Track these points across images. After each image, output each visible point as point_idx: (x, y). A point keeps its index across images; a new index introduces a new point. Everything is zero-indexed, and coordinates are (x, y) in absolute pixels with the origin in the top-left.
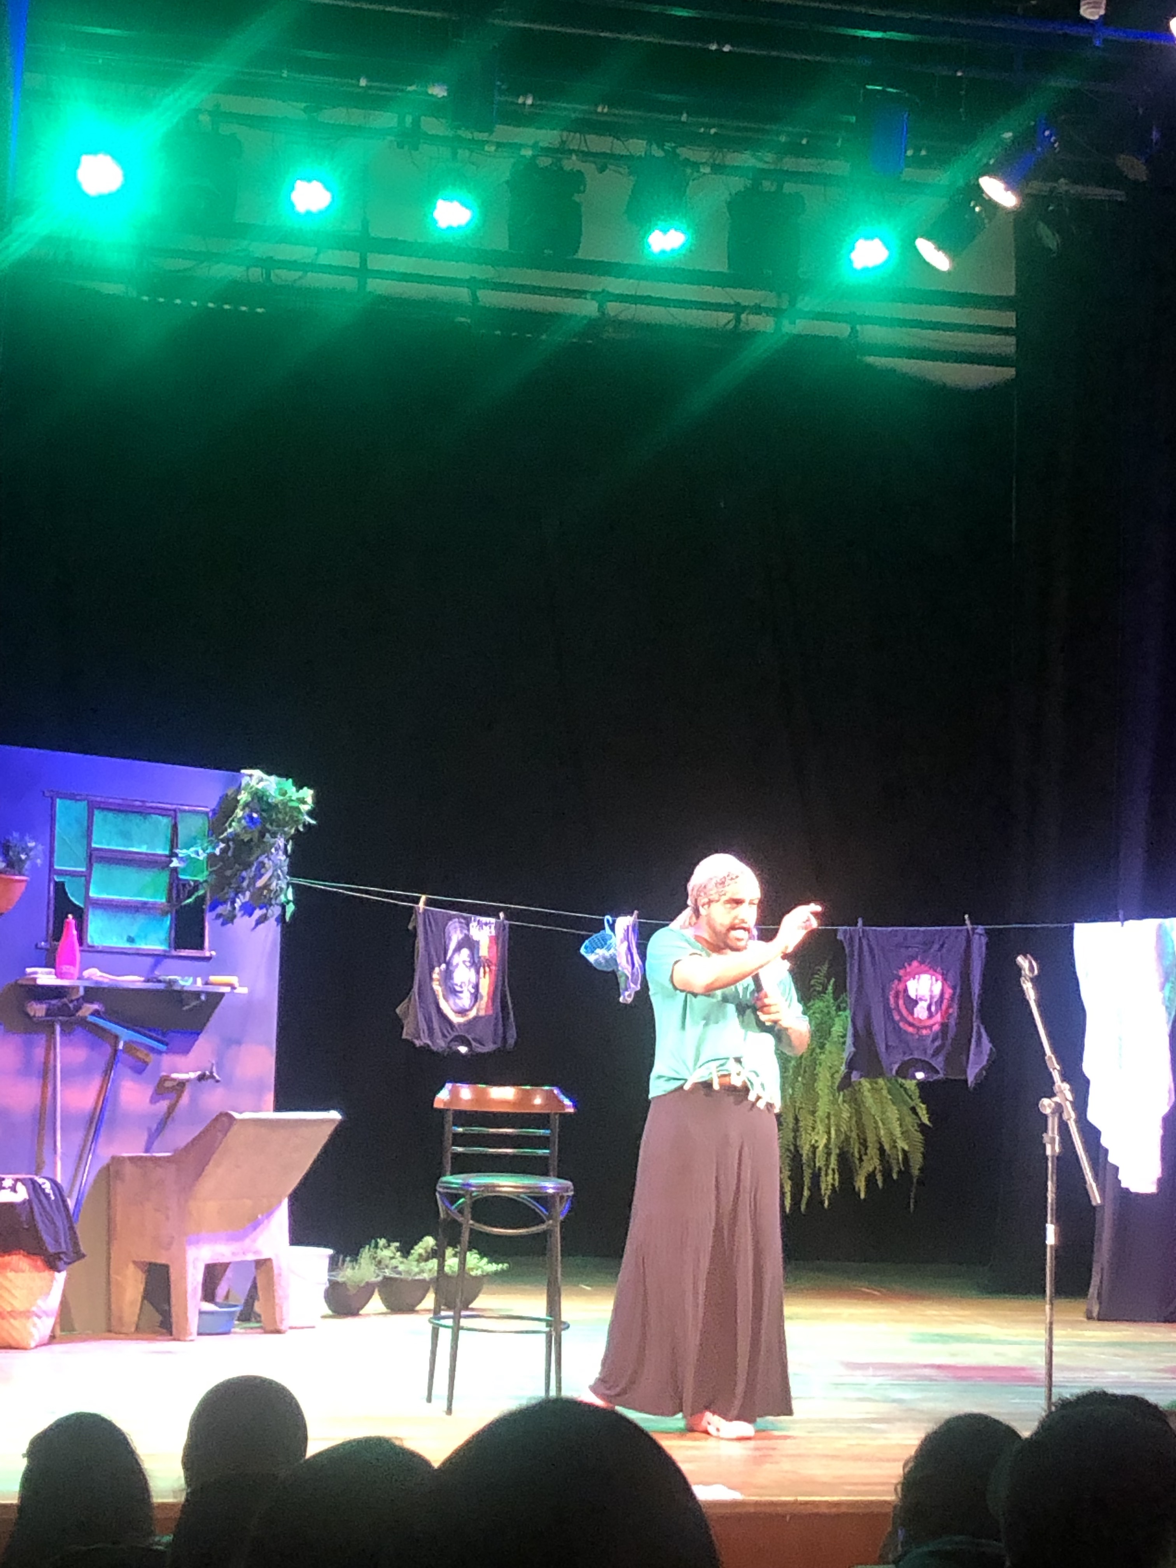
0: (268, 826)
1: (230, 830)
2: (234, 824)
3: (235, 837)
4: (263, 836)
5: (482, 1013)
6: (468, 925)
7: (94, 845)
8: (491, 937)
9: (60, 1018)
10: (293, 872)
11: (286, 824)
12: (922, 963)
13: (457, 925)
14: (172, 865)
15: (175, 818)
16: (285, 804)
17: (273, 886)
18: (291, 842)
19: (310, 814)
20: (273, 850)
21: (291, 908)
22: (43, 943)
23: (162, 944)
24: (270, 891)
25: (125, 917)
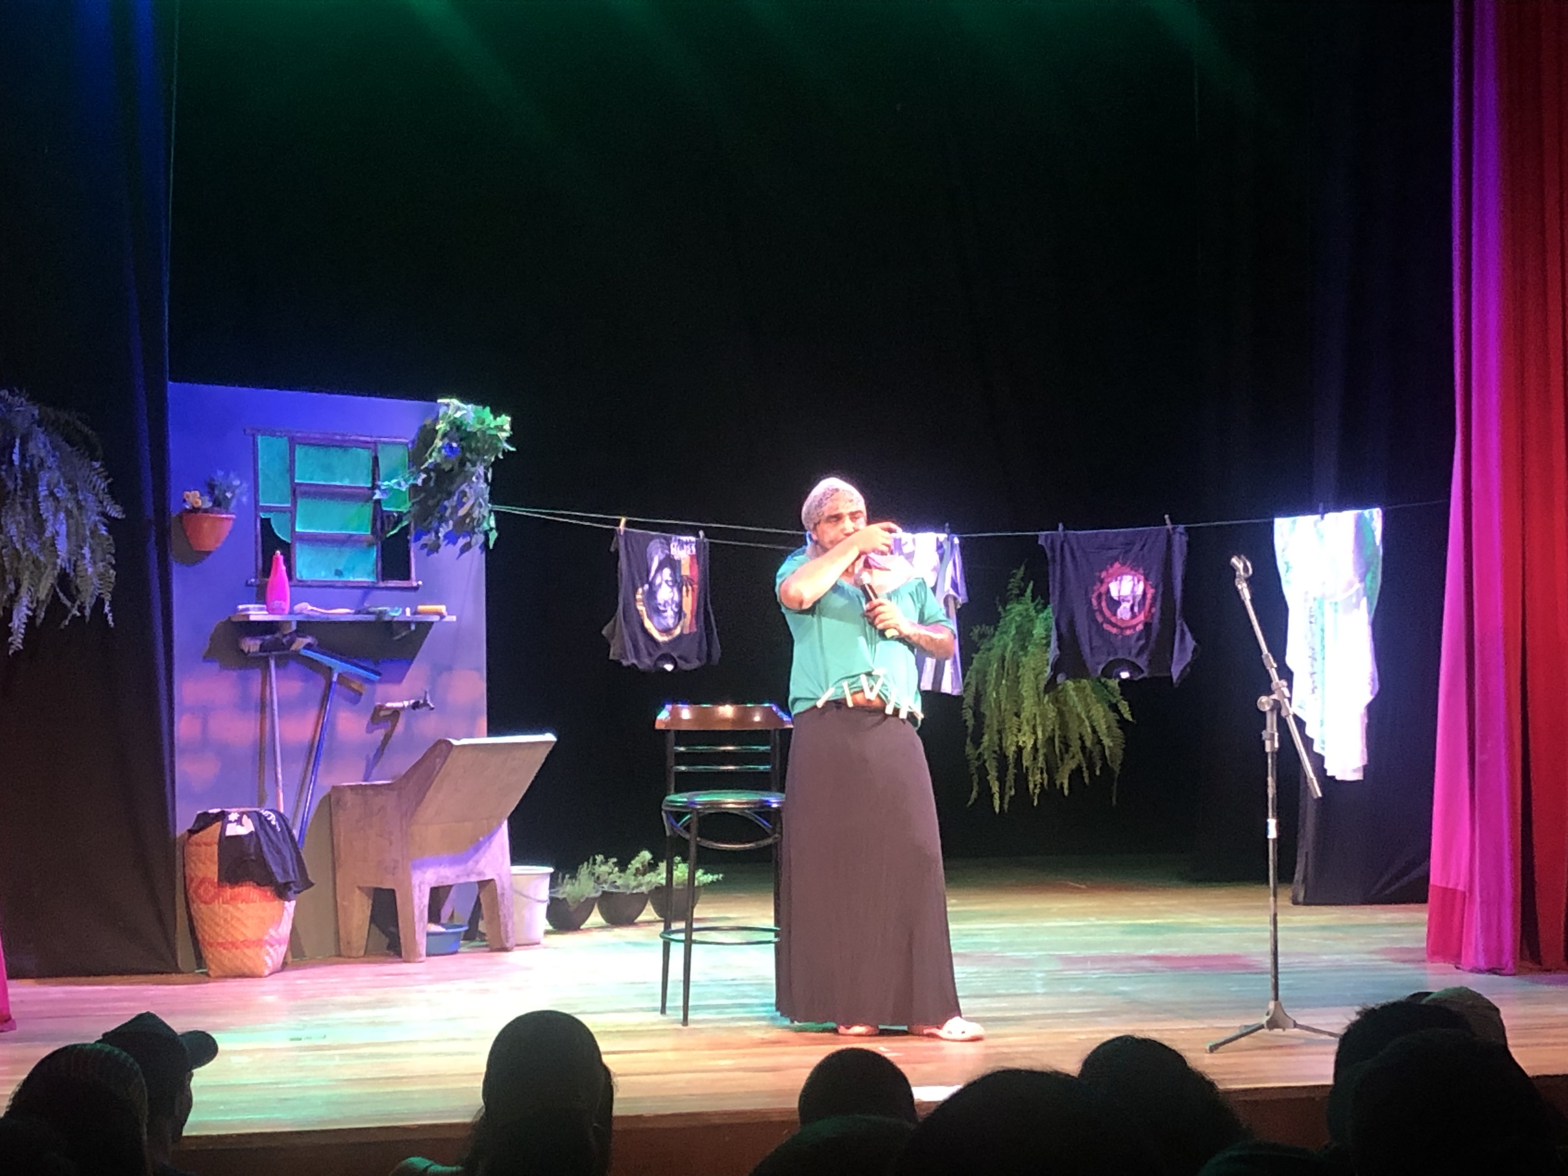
0: (468, 455)
1: (430, 461)
2: (434, 454)
3: (436, 467)
4: (464, 465)
5: (686, 631)
6: (669, 545)
7: (296, 481)
8: (692, 557)
9: (274, 653)
10: (494, 498)
11: (487, 452)
12: (1123, 564)
13: (659, 545)
14: (376, 497)
15: (376, 451)
16: (484, 433)
17: (476, 514)
18: (490, 470)
19: (509, 440)
20: (474, 479)
21: (493, 536)
22: (253, 580)
23: (369, 575)
24: (473, 520)
25: (332, 551)
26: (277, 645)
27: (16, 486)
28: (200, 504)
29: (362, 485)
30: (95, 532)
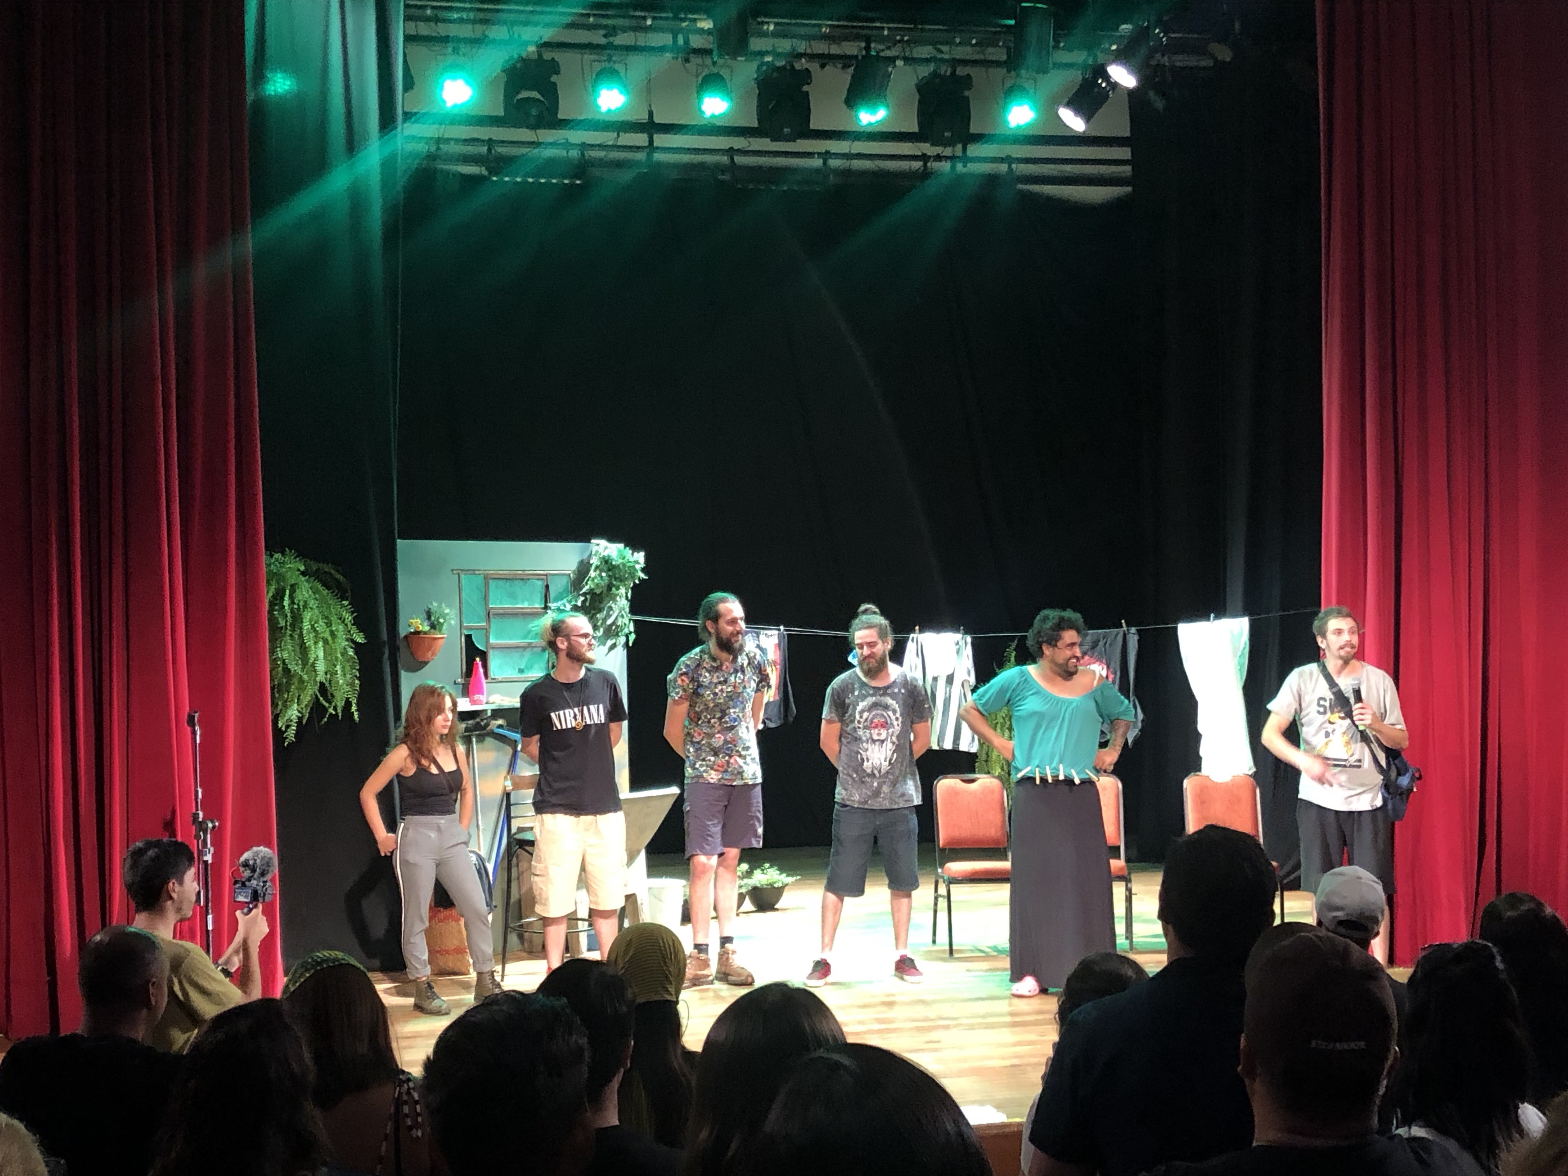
0: (614, 582)
1: (587, 587)
2: (589, 582)
3: (591, 592)
4: (611, 590)
7: (490, 606)
8: (775, 645)
9: (476, 732)
10: (633, 611)
11: (626, 579)
12: (1092, 657)
15: (547, 580)
16: (624, 565)
17: (619, 623)
18: (630, 591)
19: (643, 570)
20: (618, 599)
21: (632, 637)
22: (460, 680)
24: (617, 627)
25: (516, 655)
26: (477, 727)
27: (287, 621)
28: (421, 628)
29: (537, 606)
30: (344, 653)
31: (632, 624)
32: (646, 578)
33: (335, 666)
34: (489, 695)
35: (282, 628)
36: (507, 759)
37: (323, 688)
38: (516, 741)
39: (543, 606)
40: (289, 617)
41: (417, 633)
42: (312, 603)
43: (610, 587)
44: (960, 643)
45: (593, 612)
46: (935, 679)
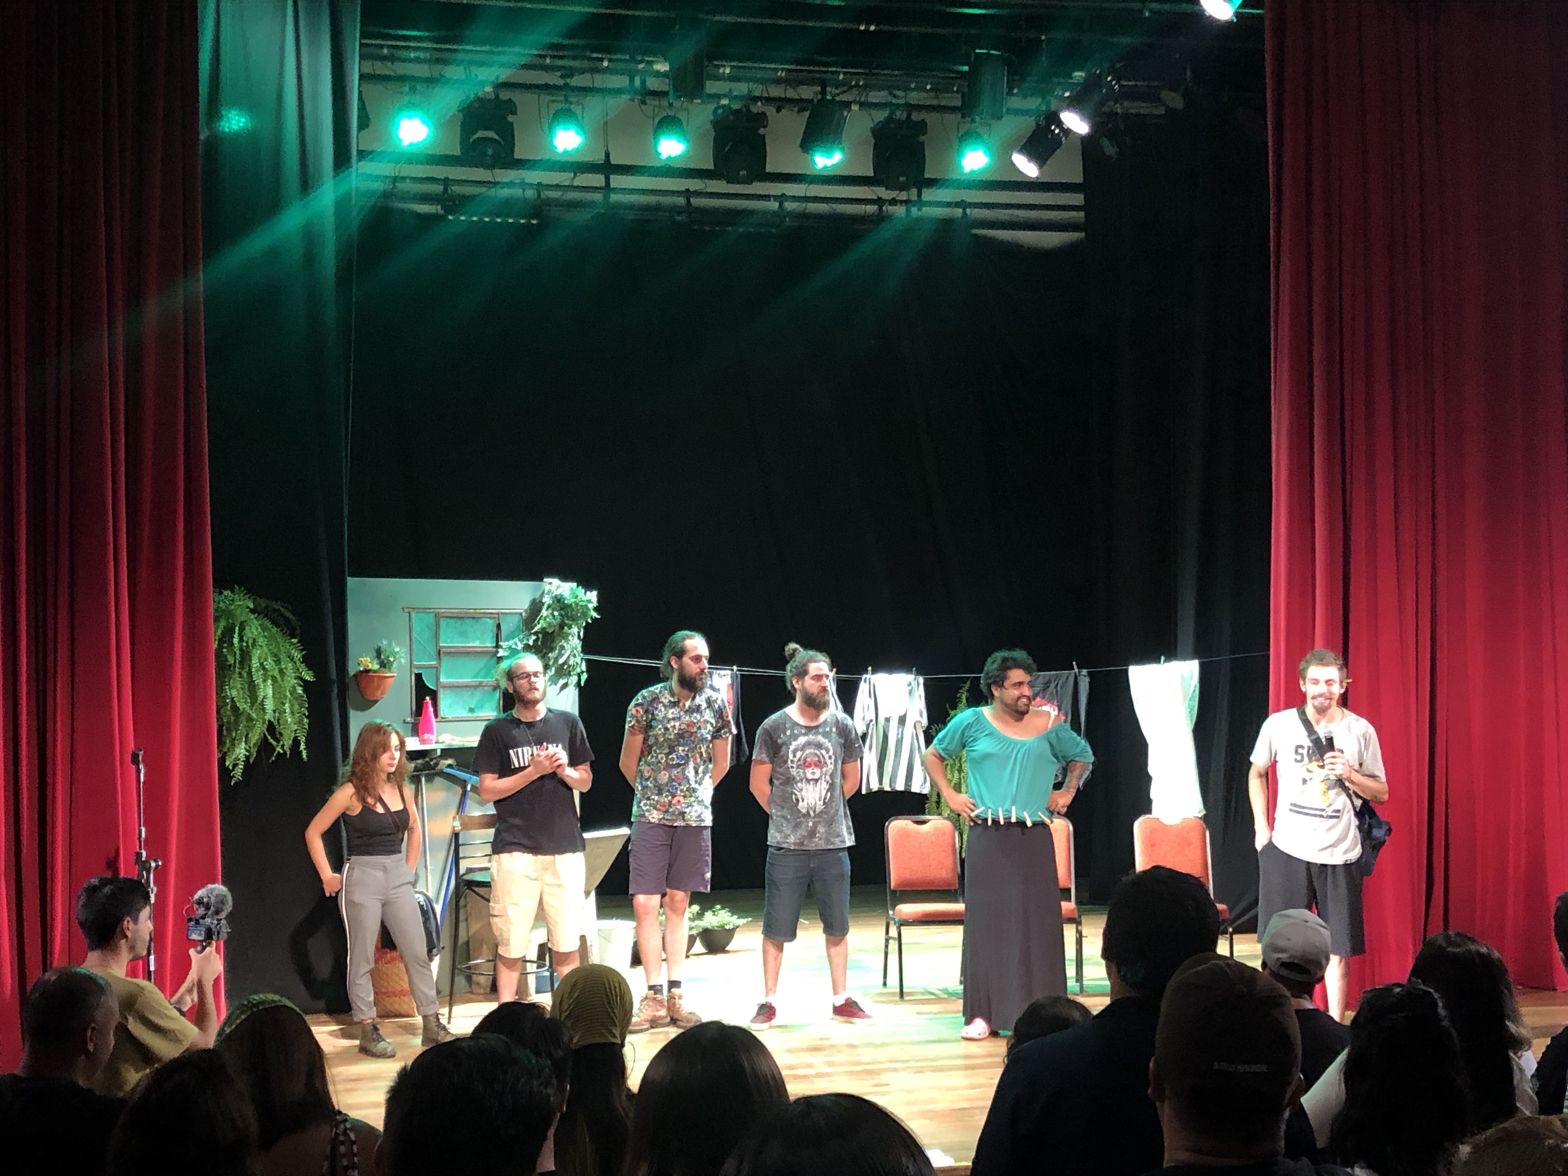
0: (567, 622)
1: (538, 626)
2: (541, 621)
3: (543, 631)
4: (563, 628)
7: (441, 644)
8: (728, 685)
9: (425, 772)
10: (586, 649)
11: (578, 618)
12: (1043, 698)
14: (499, 655)
15: (499, 619)
16: (577, 604)
17: (571, 662)
18: (582, 631)
19: (595, 609)
20: (570, 638)
21: (584, 677)
23: (493, 710)
24: (569, 666)
25: (466, 695)
26: (426, 767)
27: (235, 659)
28: (370, 666)
29: (489, 645)
30: (293, 692)
31: (584, 663)
32: (598, 617)
33: (284, 704)
34: (439, 734)
35: (230, 666)
36: (457, 798)
37: (271, 728)
38: (465, 781)
39: (494, 645)
40: (238, 656)
41: (367, 671)
42: (261, 641)
43: (562, 626)
44: (913, 684)
45: (545, 650)
46: (887, 720)
